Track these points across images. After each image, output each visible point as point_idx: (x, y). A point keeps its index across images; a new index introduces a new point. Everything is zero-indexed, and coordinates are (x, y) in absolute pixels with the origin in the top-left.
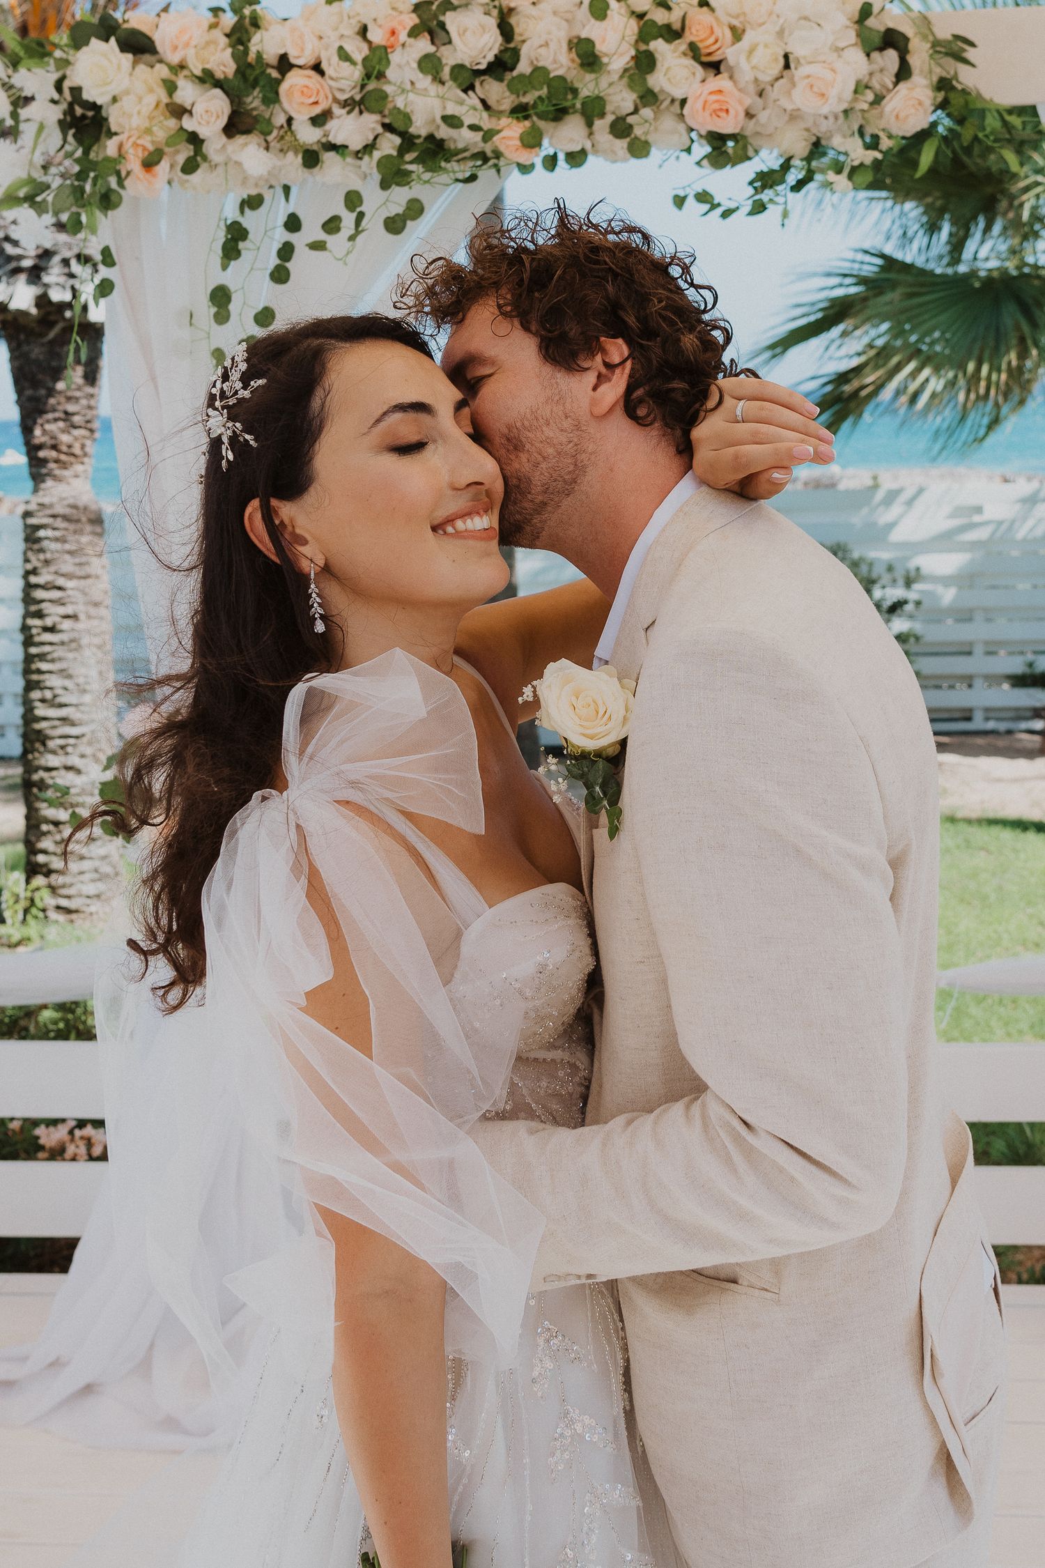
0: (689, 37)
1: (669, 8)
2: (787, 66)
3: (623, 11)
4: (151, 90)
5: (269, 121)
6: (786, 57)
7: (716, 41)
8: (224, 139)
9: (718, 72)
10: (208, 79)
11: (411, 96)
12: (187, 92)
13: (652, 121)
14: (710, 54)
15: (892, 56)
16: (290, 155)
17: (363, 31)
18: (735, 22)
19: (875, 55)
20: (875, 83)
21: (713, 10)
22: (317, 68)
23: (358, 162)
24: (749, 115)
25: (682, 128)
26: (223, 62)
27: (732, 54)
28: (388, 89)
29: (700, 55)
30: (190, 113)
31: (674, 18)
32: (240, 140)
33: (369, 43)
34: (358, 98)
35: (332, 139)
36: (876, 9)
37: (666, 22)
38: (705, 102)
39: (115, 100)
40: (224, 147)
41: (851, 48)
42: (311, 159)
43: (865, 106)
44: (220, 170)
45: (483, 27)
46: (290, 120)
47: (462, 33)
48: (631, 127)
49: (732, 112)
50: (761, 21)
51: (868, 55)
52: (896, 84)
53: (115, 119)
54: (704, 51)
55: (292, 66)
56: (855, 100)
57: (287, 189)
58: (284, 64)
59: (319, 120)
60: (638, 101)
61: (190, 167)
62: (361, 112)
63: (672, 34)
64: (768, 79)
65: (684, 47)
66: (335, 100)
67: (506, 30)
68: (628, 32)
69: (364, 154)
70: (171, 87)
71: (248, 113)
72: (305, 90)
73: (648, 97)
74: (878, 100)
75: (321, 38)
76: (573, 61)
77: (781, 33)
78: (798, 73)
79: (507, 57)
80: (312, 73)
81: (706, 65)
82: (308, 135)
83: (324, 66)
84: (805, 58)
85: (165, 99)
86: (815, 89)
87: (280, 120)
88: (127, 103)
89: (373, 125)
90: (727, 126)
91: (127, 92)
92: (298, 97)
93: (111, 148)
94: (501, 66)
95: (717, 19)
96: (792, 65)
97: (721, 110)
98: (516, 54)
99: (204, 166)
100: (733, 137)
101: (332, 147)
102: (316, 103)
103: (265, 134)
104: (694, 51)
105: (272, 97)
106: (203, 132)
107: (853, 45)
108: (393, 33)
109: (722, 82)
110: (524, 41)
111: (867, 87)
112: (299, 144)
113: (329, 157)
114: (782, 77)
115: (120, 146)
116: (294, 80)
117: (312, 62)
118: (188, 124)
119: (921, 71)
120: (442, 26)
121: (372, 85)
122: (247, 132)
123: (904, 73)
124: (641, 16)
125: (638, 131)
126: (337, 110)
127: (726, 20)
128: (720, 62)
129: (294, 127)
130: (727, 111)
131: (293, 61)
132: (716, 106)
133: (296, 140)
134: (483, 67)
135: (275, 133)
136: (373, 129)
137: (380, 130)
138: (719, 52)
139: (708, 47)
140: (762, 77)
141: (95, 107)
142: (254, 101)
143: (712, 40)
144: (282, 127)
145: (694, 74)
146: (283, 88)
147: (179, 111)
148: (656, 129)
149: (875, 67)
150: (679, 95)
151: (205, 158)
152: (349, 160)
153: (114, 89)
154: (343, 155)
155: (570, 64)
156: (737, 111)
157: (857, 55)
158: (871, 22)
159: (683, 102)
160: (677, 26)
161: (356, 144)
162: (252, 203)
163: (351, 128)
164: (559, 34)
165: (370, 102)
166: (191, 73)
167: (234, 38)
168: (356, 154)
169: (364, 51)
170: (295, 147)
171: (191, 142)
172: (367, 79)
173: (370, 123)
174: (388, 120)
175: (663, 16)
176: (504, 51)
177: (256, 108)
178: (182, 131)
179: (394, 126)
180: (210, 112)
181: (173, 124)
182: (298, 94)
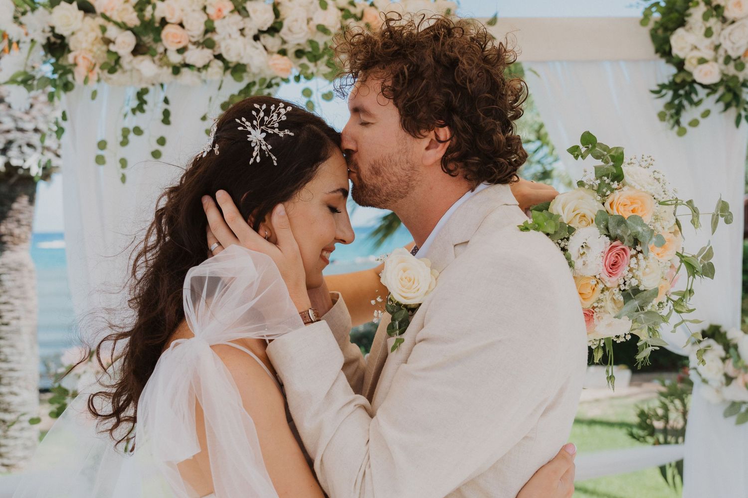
0: (365, 20)
1: (355, 6)
3: (334, 7)
4: (93, 30)
5: (155, 50)
8: (132, 56)
10: (123, 26)
11: (229, 41)
12: (113, 32)
16: (165, 67)
17: (205, 8)
22: (181, 25)
23: (200, 74)
26: (133, 19)
28: (216, 38)
30: (114, 42)
31: (358, 11)
32: (140, 58)
33: (208, 15)
34: (201, 41)
35: (188, 61)
37: (354, 12)
39: (73, 34)
40: (131, 62)
42: (176, 70)
44: (128, 74)
45: (265, 10)
46: (166, 50)
47: (255, 11)
53: (72, 43)
55: (168, 23)
57: (162, 85)
58: (164, 22)
59: (181, 51)
61: (112, 71)
62: (203, 48)
63: (357, 17)
65: (363, 25)
66: (190, 41)
67: (277, 13)
68: (337, 16)
69: (203, 69)
70: (104, 29)
71: (144, 45)
72: (175, 35)
75: (182, 10)
76: (311, 29)
79: (277, 26)
80: (178, 27)
82: (175, 58)
83: (185, 24)
85: (100, 35)
87: (161, 50)
88: (80, 36)
91: (80, 30)
92: (171, 39)
93: (70, 58)
94: (274, 30)
95: (379, 13)
98: (281, 24)
99: (120, 71)
101: (187, 65)
102: (180, 42)
103: (153, 56)
104: (368, 27)
105: (158, 40)
106: (121, 52)
108: (220, 10)
110: (285, 18)
112: (170, 63)
113: (185, 70)
115: (75, 58)
116: (167, 31)
117: (179, 22)
118: (112, 48)
120: (245, 9)
121: (209, 35)
122: (143, 54)
124: (342, 10)
126: (191, 46)
129: (167, 54)
131: (167, 20)
133: (168, 60)
134: (265, 29)
135: (158, 57)
136: (209, 57)
137: (212, 57)
141: (62, 37)
142: (148, 39)
144: (161, 54)
146: (163, 34)
147: (108, 42)
151: (121, 67)
152: (196, 72)
153: (73, 28)
154: (192, 70)
160: (359, 15)
161: (200, 64)
162: (144, 91)
163: (197, 56)
164: (303, 15)
165: (209, 44)
166: (116, 23)
167: (137, 8)
168: (199, 70)
169: (205, 18)
170: (168, 64)
171: (114, 57)
172: (206, 32)
173: (207, 54)
174: (216, 53)
175: (352, 10)
176: (275, 23)
177: (149, 43)
178: (109, 51)
179: (219, 57)
180: (125, 42)
181: (104, 48)
182: (171, 37)
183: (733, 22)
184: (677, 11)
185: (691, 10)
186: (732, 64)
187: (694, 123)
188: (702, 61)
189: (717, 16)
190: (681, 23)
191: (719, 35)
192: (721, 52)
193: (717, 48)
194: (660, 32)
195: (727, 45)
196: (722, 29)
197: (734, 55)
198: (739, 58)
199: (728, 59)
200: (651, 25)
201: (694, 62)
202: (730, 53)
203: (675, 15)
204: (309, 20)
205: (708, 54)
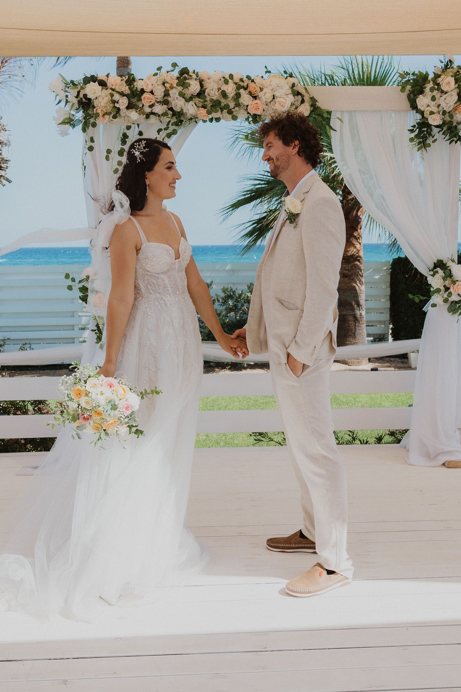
0: (249, 89)
1: (243, 82)
2: (274, 98)
3: (233, 82)
4: (106, 96)
5: (138, 106)
6: (274, 96)
7: (256, 91)
8: (126, 110)
9: (256, 99)
10: (122, 94)
11: (177, 101)
12: (117, 97)
13: (238, 111)
14: (254, 94)
15: (300, 96)
16: (142, 115)
17: (164, 84)
18: (261, 86)
19: (296, 97)
20: (296, 103)
21: (255, 83)
22: (152, 92)
23: (160, 118)
24: (264, 110)
25: (246, 113)
26: (126, 89)
27: (260, 94)
28: (169, 99)
29: (252, 94)
30: (118, 103)
31: (245, 84)
32: (130, 110)
33: (165, 87)
34: (162, 101)
35: (154, 111)
36: (296, 85)
37: (243, 85)
38: (253, 106)
39: (96, 98)
40: (125, 112)
41: (290, 94)
42: (148, 116)
43: (293, 109)
44: (123, 118)
45: (196, 84)
46: (143, 105)
47: (191, 85)
48: (233, 112)
49: (260, 109)
50: (267, 86)
51: (294, 96)
52: (301, 104)
53: (96, 103)
54: (253, 93)
55: (145, 92)
56: (291, 108)
57: (138, 125)
58: (143, 91)
59: (151, 106)
60: (235, 105)
61: (115, 117)
62: (163, 105)
63: (245, 89)
64: (269, 101)
65: (248, 92)
66: (156, 100)
67: (202, 85)
68: (234, 88)
69: (162, 116)
70: (112, 95)
71: (132, 103)
72: (149, 98)
73: (238, 105)
74: (296, 108)
75: (152, 85)
76: (219, 94)
77: (272, 90)
78: (277, 100)
79: (201, 92)
80: (150, 94)
81: (253, 97)
82: (148, 110)
83: (154, 92)
84: (278, 96)
85: (110, 98)
86: (281, 104)
87: (141, 106)
88: (100, 99)
89: (166, 108)
90: (258, 113)
91: (100, 96)
92: (146, 100)
93: (94, 110)
94: (200, 94)
95: (256, 85)
96: (275, 98)
97: (257, 108)
98: (204, 91)
99: (119, 117)
100: (259, 115)
101: (153, 114)
102: (151, 101)
103: (136, 109)
104: (250, 93)
105: (140, 100)
106: (121, 107)
107: (291, 94)
108: (172, 85)
109: (257, 101)
110: (206, 89)
111: (294, 105)
112: (144, 112)
113: (152, 116)
114: (272, 101)
115: (97, 110)
116: (145, 95)
117: (150, 91)
118: (116, 105)
119: (307, 101)
120: (185, 83)
121: (166, 98)
122: (132, 108)
123: (303, 101)
124: (236, 84)
125: (234, 113)
126: (156, 104)
127: (258, 85)
128: (257, 96)
129: (144, 108)
130: (259, 108)
131: (145, 90)
132: (256, 107)
133: (144, 111)
134: (196, 94)
135: (139, 109)
137: (167, 109)
138: (257, 94)
139: (254, 92)
140: (267, 101)
141: (90, 100)
142: (134, 100)
143: (255, 91)
144: (141, 107)
145: (250, 99)
146: (143, 97)
147: (114, 102)
148: (239, 113)
149: (296, 100)
150: (246, 104)
151: (120, 114)
152: (157, 117)
153: (97, 95)
154: (156, 116)
155: (219, 95)
156: (261, 109)
157: (291, 96)
158: (295, 88)
159: (247, 106)
160: (246, 87)
161: (160, 113)
162: (129, 128)
163: (159, 109)
164: (216, 87)
165: (165, 102)
166: (118, 92)
167: (128, 83)
168: (159, 116)
169: (164, 89)
170: (143, 113)
171: (117, 110)
172: (164, 96)
173: (165, 107)
174: (169, 107)
175: (242, 84)
176: (200, 90)
177: (135, 102)
178: (114, 107)
179: (171, 109)
180: (123, 102)
181: (112, 105)
182: (147, 99)
183: (446, 93)
184: (419, 85)
185: (426, 85)
186: (447, 115)
187: (429, 145)
188: (432, 113)
189: (438, 89)
190: (422, 92)
191: (439, 99)
192: (440, 108)
193: (439, 106)
194: (412, 95)
195: (443, 105)
196: (441, 96)
197: (448, 110)
198: (451, 111)
199: (444, 113)
200: (407, 92)
201: (428, 113)
202: (445, 109)
203: (418, 87)
204: (219, 89)
205: (435, 109)
